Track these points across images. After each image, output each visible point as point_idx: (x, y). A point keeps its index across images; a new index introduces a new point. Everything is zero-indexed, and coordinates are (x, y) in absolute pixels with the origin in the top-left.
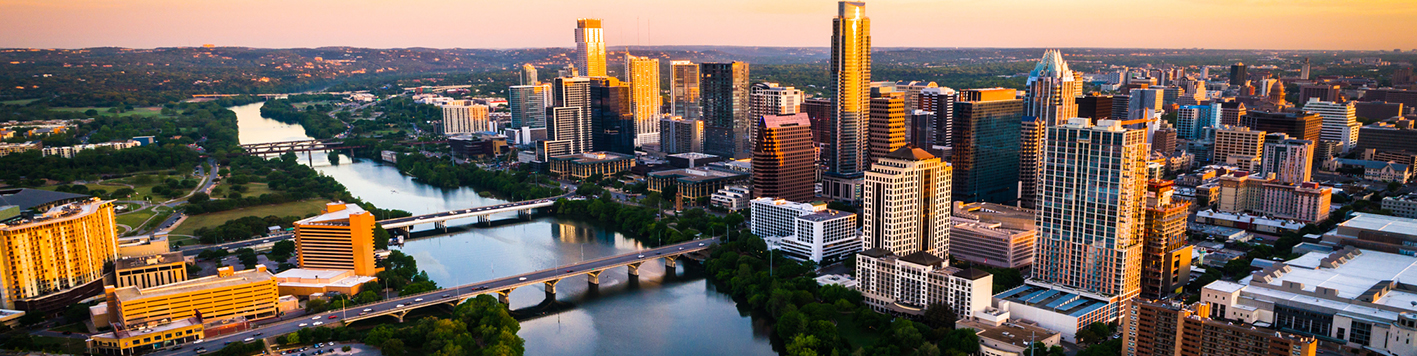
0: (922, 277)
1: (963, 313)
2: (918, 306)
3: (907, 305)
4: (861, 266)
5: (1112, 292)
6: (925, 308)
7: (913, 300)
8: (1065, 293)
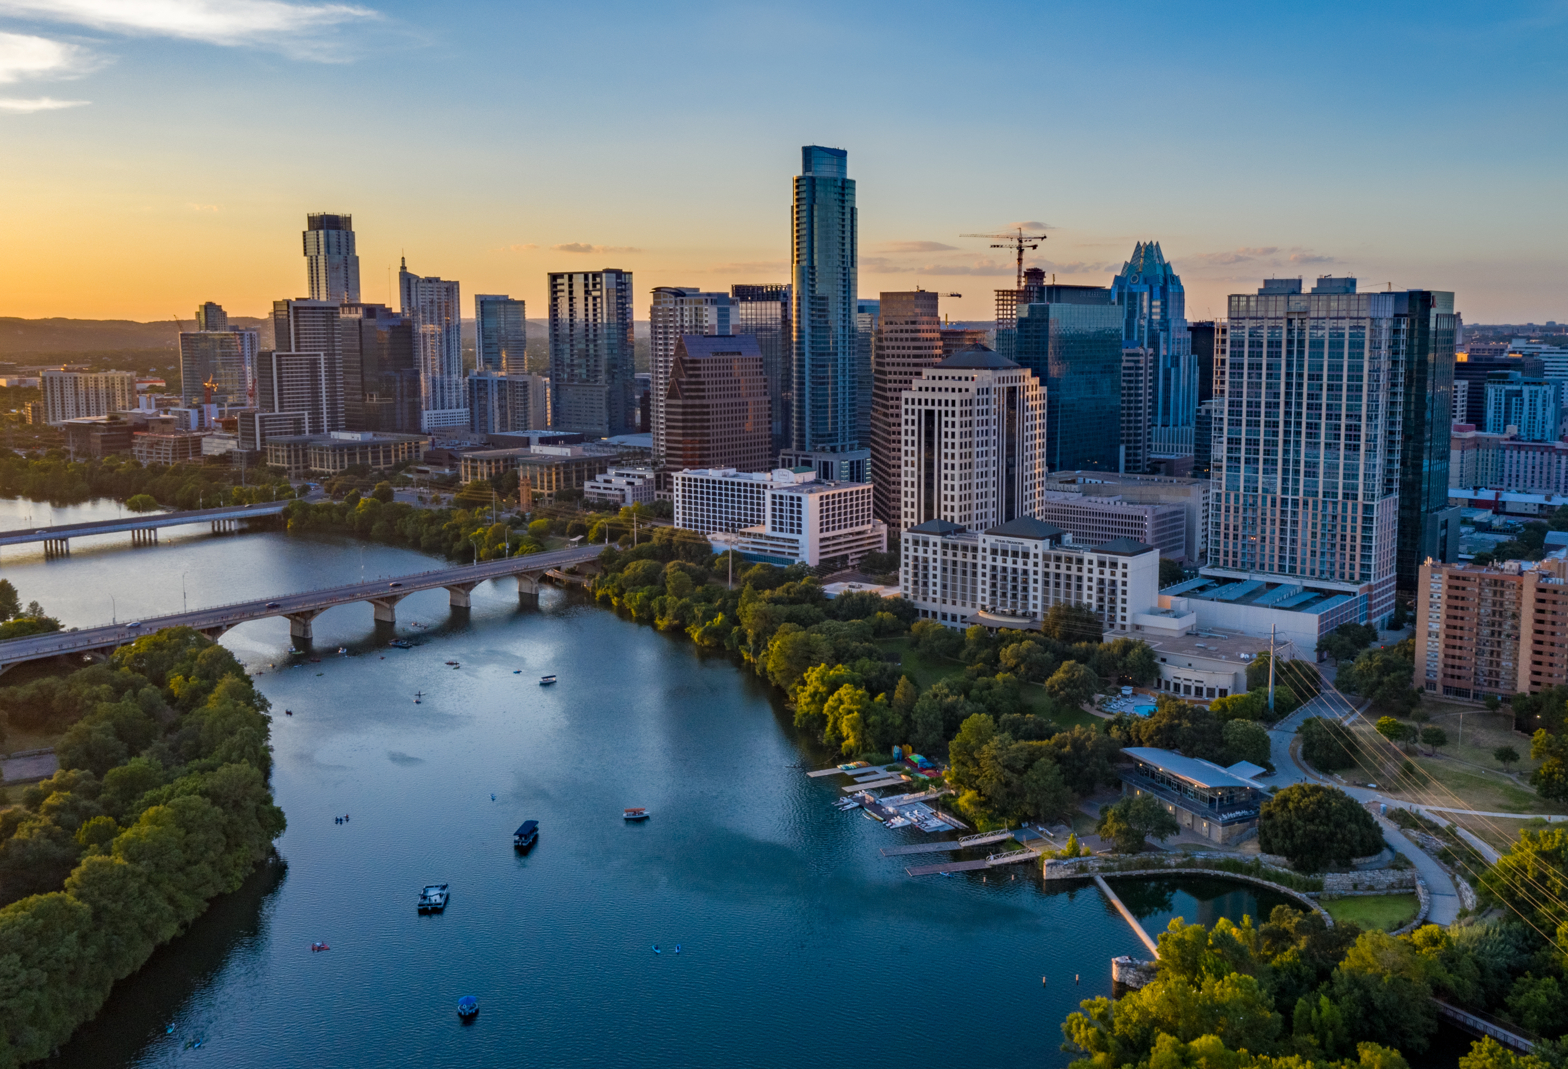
0: (1031, 561)
1: (1112, 618)
2: (1024, 615)
3: (1003, 614)
4: (911, 553)
5: (1357, 577)
6: (1039, 617)
7: (1014, 604)
8: (1276, 585)
